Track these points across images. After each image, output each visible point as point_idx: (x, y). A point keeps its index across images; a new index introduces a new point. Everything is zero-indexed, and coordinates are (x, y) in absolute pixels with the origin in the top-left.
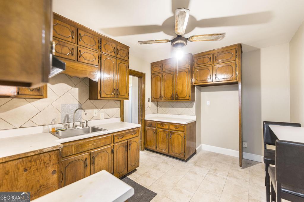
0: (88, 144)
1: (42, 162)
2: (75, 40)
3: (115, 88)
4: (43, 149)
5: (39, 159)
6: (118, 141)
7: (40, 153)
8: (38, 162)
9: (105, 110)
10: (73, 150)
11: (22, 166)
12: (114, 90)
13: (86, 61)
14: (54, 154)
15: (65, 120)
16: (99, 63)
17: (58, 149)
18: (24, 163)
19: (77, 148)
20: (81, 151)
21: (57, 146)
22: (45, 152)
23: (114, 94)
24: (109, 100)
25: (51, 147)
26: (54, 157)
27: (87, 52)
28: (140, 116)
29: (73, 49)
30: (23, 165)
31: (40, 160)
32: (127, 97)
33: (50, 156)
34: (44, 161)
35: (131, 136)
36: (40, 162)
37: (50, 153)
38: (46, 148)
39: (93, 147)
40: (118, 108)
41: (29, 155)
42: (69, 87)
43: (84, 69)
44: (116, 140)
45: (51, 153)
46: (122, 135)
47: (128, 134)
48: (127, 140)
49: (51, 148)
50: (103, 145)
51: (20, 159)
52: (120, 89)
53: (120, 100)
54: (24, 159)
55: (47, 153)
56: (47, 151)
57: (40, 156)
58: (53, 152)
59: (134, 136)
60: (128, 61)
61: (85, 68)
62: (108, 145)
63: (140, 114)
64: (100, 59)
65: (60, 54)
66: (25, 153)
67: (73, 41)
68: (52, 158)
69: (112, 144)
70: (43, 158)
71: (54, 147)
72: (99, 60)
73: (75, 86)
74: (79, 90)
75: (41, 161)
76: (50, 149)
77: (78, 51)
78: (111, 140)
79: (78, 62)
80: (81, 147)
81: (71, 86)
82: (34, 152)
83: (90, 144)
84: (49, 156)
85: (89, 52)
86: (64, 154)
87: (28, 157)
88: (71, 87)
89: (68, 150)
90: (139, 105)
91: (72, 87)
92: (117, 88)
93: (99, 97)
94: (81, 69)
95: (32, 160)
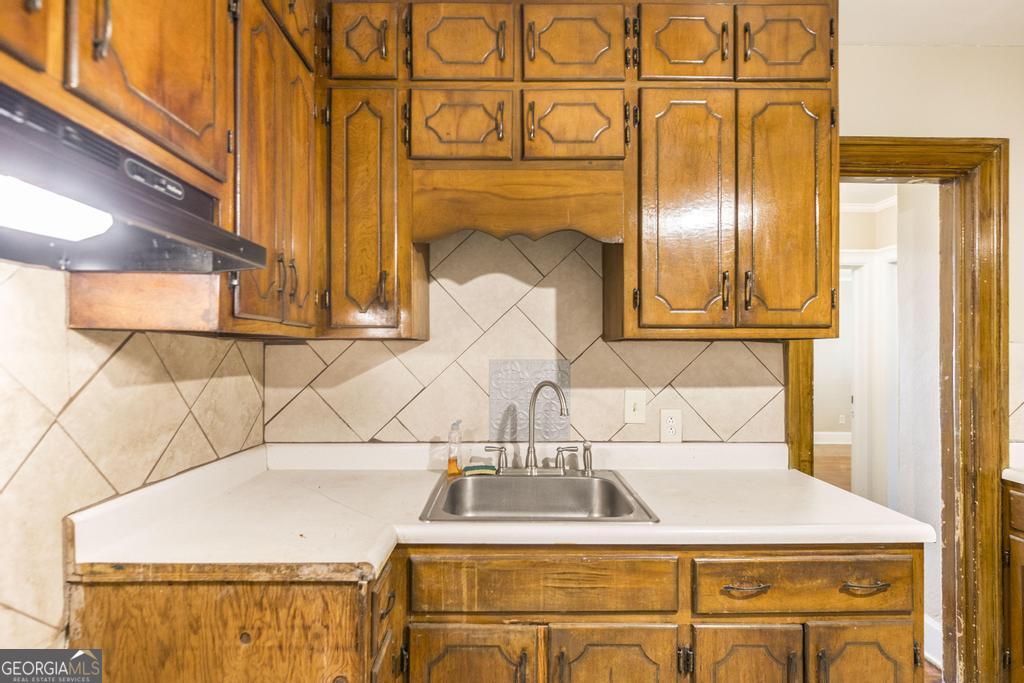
0: (537, 580)
1: (298, 621)
2: (511, 66)
3: (727, 264)
4: (299, 566)
5: (288, 604)
6: (723, 603)
7: (289, 580)
8: (283, 613)
9: (687, 392)
10: (465, 590)
11: (235, 616)
12: (725, 277)
13: (561, 151)
14: (340, 598)
15: (502, 431)
16: (626, 142)
17: (354, 579)
18: (239, 606)
19: (479, 583)
20: (499, 606)
21: (351, 564)
22: (304, 579)
23: (725, 304)
24: (712, 340)
25: (328, 564)
26: (340, 614)
27: (562, 104)
28: (958, 451)
29: (501, 107)
30: (236, 610)
31: (292, 612)
32: (822, 320)
33: (326, 604)
34: (303, 617)
35: (838, 601)
36: (290, 618)
37: (324, 592)
38: (310, 565)
39: (559, 601)
40: (772, 385)
41: (256, 576)
42: (517, 287)
43: (551, 192)
44: (711, 600)
45: (328, 592)
46: (755, 573)
47: (812, 577)
48: (798, 620)
49: (325, 568)
50: (623, 607)
51: (229, 583)
52: (765, 272)
53: (785, 342)
54: (240, 588)
55: (316, 588)
56: (313, 577)
57: (291, 593)
58: (336, 591)
59: (861, 603)
60: (827, 80)
61: (556, 186)
62: (656, 617)
63: (957, 433)
64: (635, 121)
65: (454, 145)
66: (242, 567)
67: (502, 73)
68: (331, 614)
69: (684, 617)
70: (299, 602)
71: (338, 567)
72: (630, 122)
73: (541, 279)
74: (558, 295)
75: (294, 617)
76: (323, 574)
77: (526, 110)
78: (671, 588)
79: (527, 162)
80: (499, 585)
81: (526, 280)
82: (269, 568)
83: (546, 578)
84: (319, 602)
85: (577, 97)
86: (425, 600)
87: (252, 583)
88: (526, 287)
89: (442, 586)
90: (946, 371)
91: (529, 288)
92: (744, 267)
93: (630, 327)
94: (539, 192)
95: (265, 601)
